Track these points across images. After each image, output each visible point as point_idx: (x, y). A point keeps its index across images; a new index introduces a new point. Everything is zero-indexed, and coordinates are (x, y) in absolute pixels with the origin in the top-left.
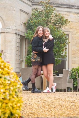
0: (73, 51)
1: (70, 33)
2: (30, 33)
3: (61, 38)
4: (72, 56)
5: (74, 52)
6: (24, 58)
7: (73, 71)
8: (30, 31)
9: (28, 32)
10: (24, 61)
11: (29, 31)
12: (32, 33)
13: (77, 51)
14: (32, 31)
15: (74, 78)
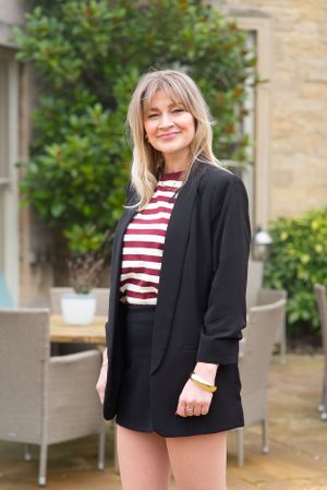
0: (280, 120)
1: (265, 22)
2: (40, 30)
3: (219, 60)
4: (276, 145)
5: (285, 125)
6: (14, 172)
7: (284, 236)
8: (44, 21)
9: (33, 25)
10: (15, 188)
11: (39, 19)
12: (57, 31)
13: (301, 121)
14: (54, 20)
15: (289, 275)
